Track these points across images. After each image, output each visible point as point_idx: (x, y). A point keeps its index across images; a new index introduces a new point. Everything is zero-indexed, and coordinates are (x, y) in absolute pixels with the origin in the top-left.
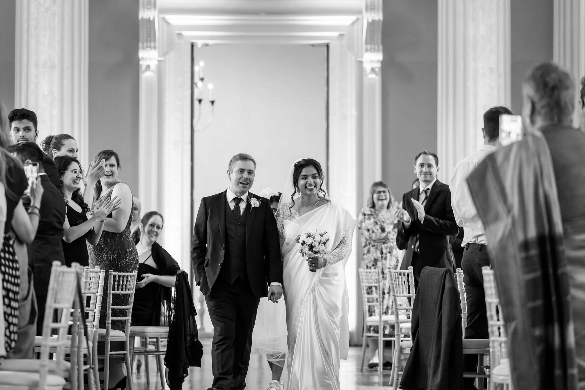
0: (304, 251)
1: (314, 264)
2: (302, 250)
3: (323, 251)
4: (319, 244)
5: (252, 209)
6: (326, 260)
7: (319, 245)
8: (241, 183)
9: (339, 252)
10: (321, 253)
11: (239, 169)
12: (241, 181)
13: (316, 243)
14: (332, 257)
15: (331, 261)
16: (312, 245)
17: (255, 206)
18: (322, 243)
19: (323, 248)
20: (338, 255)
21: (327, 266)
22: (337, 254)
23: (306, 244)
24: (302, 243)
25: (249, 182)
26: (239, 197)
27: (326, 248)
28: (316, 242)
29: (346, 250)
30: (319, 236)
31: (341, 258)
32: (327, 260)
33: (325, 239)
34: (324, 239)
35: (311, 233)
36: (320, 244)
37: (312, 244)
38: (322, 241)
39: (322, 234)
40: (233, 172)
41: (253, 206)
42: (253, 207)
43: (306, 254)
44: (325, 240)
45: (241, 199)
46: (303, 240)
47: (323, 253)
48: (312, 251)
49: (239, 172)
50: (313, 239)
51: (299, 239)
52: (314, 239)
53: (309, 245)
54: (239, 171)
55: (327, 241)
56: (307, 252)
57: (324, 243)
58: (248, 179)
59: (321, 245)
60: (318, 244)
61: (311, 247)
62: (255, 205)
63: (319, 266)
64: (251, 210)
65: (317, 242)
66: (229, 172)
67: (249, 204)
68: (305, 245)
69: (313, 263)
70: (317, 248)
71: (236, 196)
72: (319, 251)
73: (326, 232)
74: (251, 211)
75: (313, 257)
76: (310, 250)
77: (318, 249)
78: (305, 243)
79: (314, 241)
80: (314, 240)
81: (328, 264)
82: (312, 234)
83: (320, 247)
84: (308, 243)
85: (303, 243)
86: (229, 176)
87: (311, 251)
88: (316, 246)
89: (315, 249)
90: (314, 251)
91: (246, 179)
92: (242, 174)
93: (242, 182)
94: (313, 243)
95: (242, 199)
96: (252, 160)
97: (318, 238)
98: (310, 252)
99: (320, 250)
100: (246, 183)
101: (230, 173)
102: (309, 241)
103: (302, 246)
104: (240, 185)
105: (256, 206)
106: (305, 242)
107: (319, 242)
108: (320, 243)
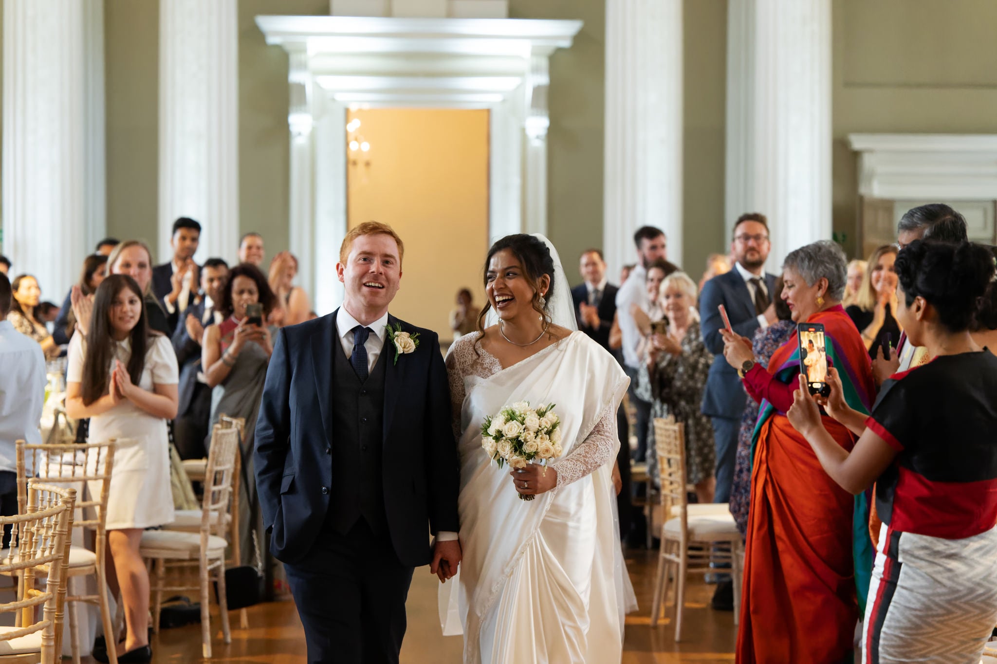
0: (502, 453)
1: (526, 481)
2: (498, 451)
3: (547, 451)
4: (535, 435)
5: (398, 358)
6: (556, 473)
7: (536, 437)
8: (365, 285)
9: (588, 453)
10: (543, 455)
11: (360, 254)
12: (364, 281)
13: (529, 434)
14: (570, 465)
15: (568, 475)
16: (520, 439)
17: (405, 350)
18: (543, 432)
19: (546, 445)
20: (585, 460)
21: (560, 486)
22: (583, 458)
23: (504, 438)
24: (496, 436)
25: (385, 283)
26: (365, 327)
27: (553, 444)
28: (528, 430)
29: (603, 447)
30: (536, 415)
31: (593, 465)
32: (559, 471)
33: (550, 421)
34: (546, 423)
35: (516, 410)
36: (537, 435)
37: (518, 437)
38: (543, 427)
39: (542, 410)
40: (348, 264)
41: (400, 351)
42: (401, 354)
43: (506, 460)
44: (549, 426)
45: (370, 330)
46: (498, 428)
47: (548, 455)
48: (521, 453)
49: (361, 262)
50: (520, 425)
51: (489, 427)
52: (523, 424)
53: (511, 440)
54: (359, 259)
55: (554, 426)
56: (509, 457)
57: (549, 433)
58: (383, 277)
59: (541, 438)
60: (532, 435)
61: (518, 445)
62: (404, 347)
63: (539, 486)
64: (396, 359)
65: (530, 432)
66: (340, 268)
67: (389, 345)
68: (503, 441)
69: (525, 479)
70: (531, 446)
71: (357, 324)
72: (536, 453)
73: (552, 405)
74: (397, 362)
75: (525, 466)
76: (516, 450)
77: (533, 447)
78: (502, 436)
79: (524, 430)
80: (524, 426)
81: (562, 482)
82: (517, 413)
83: (539, 444)
84: (510, 436)
85: (499, 436)
86: (341, 276)
87: (518, 452)
88: (529, 440)
89: (526, 448)
90: (525, 453)
91: (376, 277)
92: (368, 265)
93: (369, 282)
94: (523, 435)
95: (372, 331)
96: (391, 233)
97: (533, 422)
98: (515, 457)
99: (539, 450)
100: (377, 285)
101: (342, 270)
102: (512, 430)
103: (495, 444)
104: (365, 290)
105: (408, 351)
106: (503, 433)
107: (536, 430)
108: (537, 433)
